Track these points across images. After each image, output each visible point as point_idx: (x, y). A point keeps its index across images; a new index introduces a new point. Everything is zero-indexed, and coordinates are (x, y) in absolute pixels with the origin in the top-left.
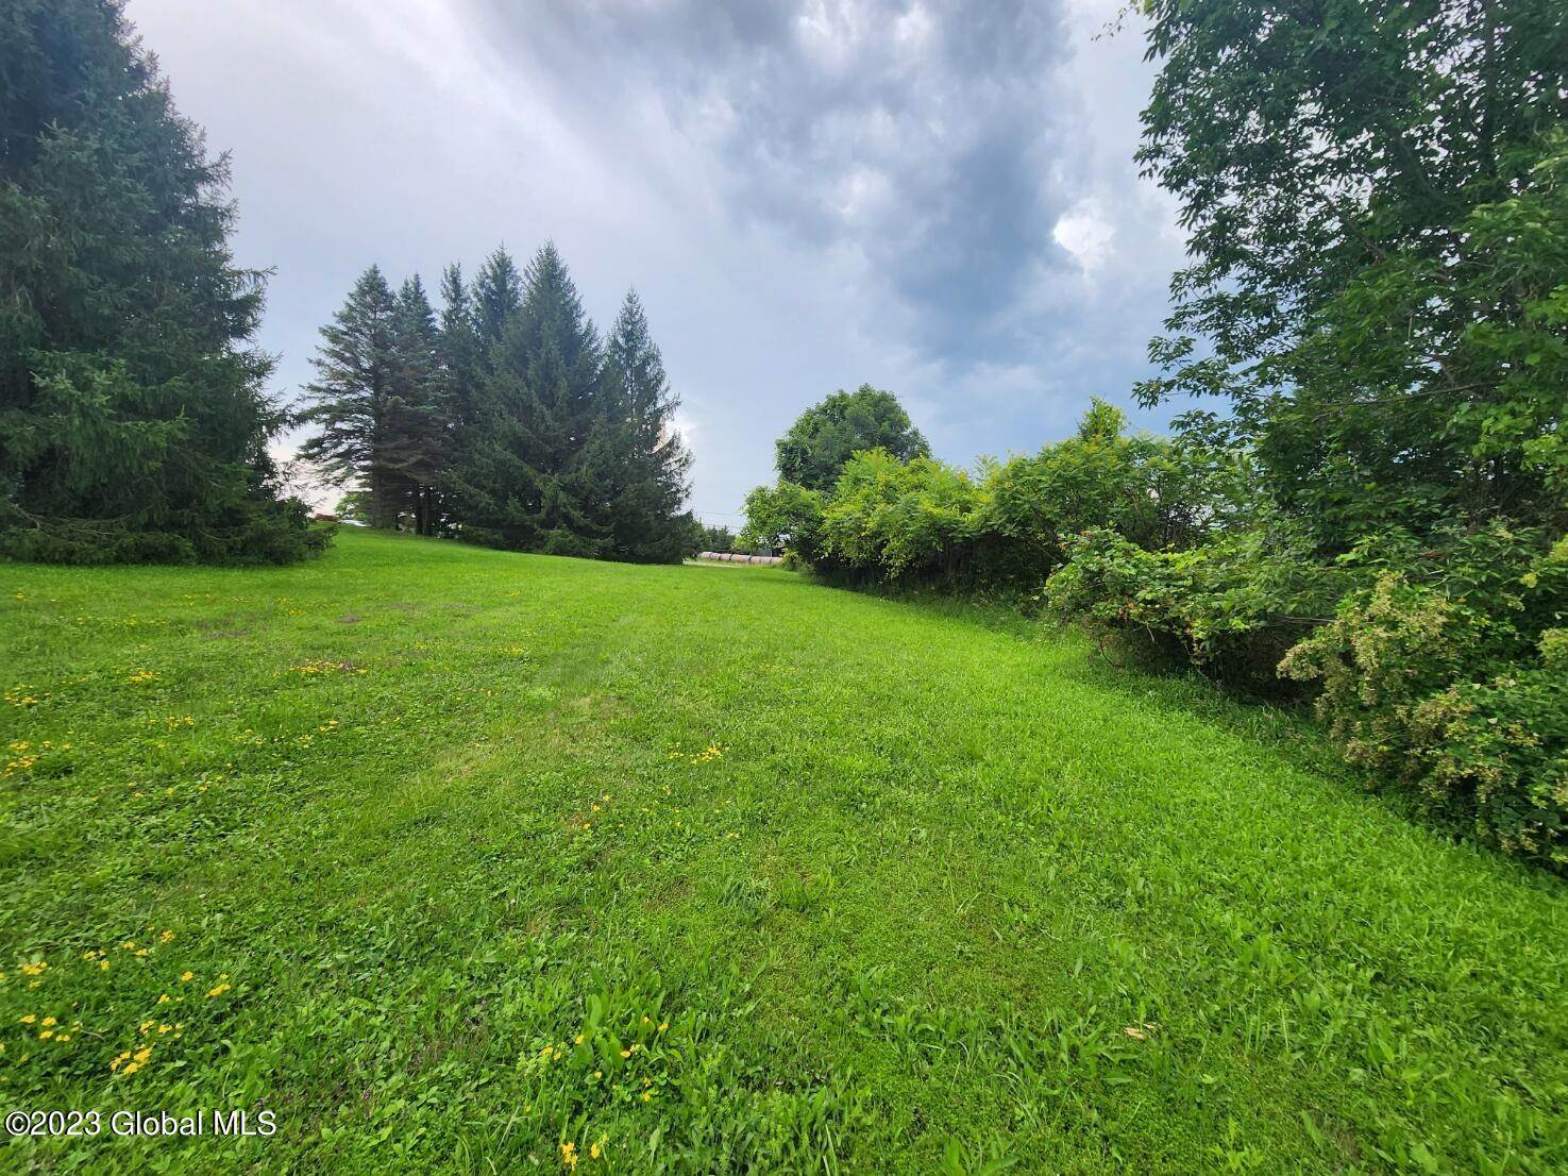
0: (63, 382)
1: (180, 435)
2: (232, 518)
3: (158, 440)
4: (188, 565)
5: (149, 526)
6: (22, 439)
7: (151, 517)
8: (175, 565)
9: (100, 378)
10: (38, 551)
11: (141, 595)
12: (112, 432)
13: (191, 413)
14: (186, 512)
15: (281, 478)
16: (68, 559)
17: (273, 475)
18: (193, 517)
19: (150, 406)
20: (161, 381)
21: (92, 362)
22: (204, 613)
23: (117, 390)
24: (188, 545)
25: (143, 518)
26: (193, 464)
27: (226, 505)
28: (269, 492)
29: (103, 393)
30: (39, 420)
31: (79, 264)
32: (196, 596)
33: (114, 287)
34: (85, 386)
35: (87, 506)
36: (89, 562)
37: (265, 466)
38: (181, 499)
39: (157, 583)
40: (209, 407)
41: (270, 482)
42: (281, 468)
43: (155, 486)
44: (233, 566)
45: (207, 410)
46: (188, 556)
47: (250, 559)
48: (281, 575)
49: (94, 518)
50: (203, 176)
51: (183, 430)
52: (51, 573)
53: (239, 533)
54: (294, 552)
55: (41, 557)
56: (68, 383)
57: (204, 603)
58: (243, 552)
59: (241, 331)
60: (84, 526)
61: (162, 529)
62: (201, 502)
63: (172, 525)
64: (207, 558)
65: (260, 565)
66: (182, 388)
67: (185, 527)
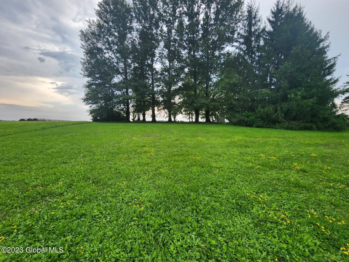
0: (293, 95)
1: (314, 102)
2: (325, 120)
3: (310, 104)
4: (315, 131)
5: (306, 122)
6: (285, 107)
7: (307, 120)
8: (312, 130)
9: (299, 93)
10: (287, 127)
11: (306, 137)
12: (301, 103)
13: (317, 96)
14: (315, 119)
15: (338, 109)
16: (292, 129)
17: (336, 108)
18: (316, 120)
19: (308, 97)
20: (310, 91)
21: (297, 90)
22: (321, 142)
23: (302, 95)
24: (314, 126)
25: (305, 121)
26: (316, 108)
27: (324, 117)
28: (335, 113)
29: (299, 96)
30: (288, 103)
31: (296, 72)
32: (319, 138)
33: (302, 74)
34: (296, 95)
35: (295, 119)
36: (295, 130)
37: (334, 106)
38: (313, 116)
39: (309, 134)
40: (321, 94)
41: (335, 110)
42: (338, 106)
43: (308, 113)
44: (325, 131)
45: (321, 95)
46: (314, 129)
47: (330, 129)
48: (340, 134)
49: (296, 121)
50: (322, 41)
51: (315, 100)
52: (289, 132)
53: (327, 123)
54: (343, 128)
55: (287, 128)
56: (294, 95)
57: (321, 140)
58: (328, 128)
59: (329, 74)
60: (294, 122)
61: (309, 123)
62: (318, 116)
63: (311, 122)
64: (319, 129)
65: (333, 131)
66: (315, 91)
67: (314, 122)
